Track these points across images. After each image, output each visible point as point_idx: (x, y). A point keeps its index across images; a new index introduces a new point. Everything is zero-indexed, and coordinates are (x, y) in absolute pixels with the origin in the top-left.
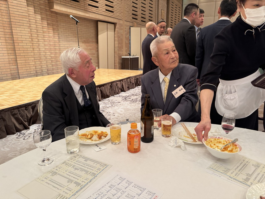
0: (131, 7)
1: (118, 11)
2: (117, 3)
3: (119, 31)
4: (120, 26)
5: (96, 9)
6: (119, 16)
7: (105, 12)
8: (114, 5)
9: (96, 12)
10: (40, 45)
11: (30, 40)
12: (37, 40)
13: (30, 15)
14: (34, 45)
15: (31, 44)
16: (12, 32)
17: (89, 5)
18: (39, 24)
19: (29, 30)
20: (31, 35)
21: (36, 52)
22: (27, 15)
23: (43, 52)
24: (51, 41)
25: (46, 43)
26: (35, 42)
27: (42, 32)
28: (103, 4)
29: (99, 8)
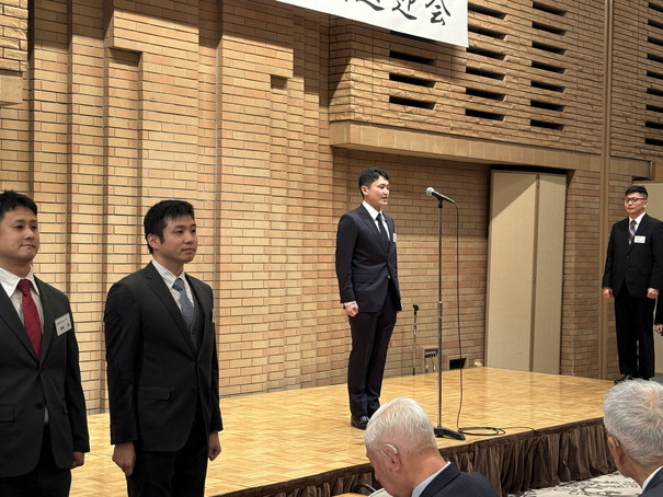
2: (579, 89)
3: (581, 205)
4: (586, 180)
5: (494, 126)
7: (529, 131)
8: (569, 97)
10: (291, 275)
11: (265, 259)
12: (283, 259)
13: (276, 174)
14: (274, 276)
15: (265, 276)
16: (218, 236)
17: (470, 112)
18: (294, 202)
19: (266, 225)
20: (270, 242)
21: (277, 301)
22: (266, 173)
23: (294, 300)
24: (322, 259)
25: (308, 267)
26: (278, 267)
27: (300, 227)
28: (520, 102)
29: (505, 120)
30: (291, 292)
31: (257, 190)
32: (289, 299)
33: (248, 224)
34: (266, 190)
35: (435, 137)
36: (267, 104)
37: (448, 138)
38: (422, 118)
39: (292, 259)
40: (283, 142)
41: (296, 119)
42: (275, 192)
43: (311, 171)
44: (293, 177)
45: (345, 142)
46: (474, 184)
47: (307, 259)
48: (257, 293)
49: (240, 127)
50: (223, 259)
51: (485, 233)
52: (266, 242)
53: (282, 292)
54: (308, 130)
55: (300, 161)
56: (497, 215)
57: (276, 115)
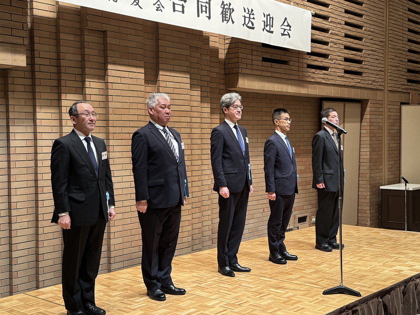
0: (404, 53)
1: (374, 68)
2: (371, 50)
3: (373, 120)
4: (375, 105)
5: (323, 74)
6: (374, 81)
7: (343, 77)
8: (365, 55)
9: (323, 81)
13: (194, 109)
17: (309, 66)
18: (205, 126)
22: (188, 108)
26: (196, 168)
28: (338, 59)
29: (329, 70)
30: (205, 183)
32: (204, 188)
35: (289, 82)
42: (194, 120)
44: (204, 110)
46: (310, 110)
49: (171, 79)
54: (213, 80)
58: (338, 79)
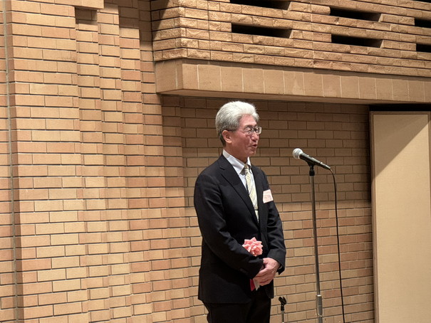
5: (369, 54)
7: (415, 59)
9: (370, 70)
10: (116, 269)
11: (81, 249)
12: (103, 248)
13: (88, 137)
14: (94, 271)
15: (82, 272)
16: (16, 224)
17: (337, 39)
18: (114, 171)
19: (79, 204)
20: (86, 227)
21: (99, 304)
22: (76, 136)
23: (122, 301)
24: (155, 244)
25: (137, 257)
26: (98, 260)
27: (124, 204)
28: (401, 21)
29: (382, 45)
30: (117, 291)
31: (65, 159)
32: (115, 302)
33: (56, 205)
34: (76, 159)
35: (294, 73)
36: (72, 44)
37: (312, 74)
38: (275, 50)
39: (116, 248)
40: (97, 93)
41: (111, 61)
42: (89, 160)
43: (133, 129)
44: (110, 138)
45: (177, 86)
46: (348, 132)
47: (136, 246)
48: (72, 297)
49: (38, 77)
50: (25, 254)
51: (368, 196)
52: (80, 227)
53: (105, 293)
54: (127, 75)
55: (119, 117)
56: (380, 170)
57: (83, 58)
58: (404, 63)
